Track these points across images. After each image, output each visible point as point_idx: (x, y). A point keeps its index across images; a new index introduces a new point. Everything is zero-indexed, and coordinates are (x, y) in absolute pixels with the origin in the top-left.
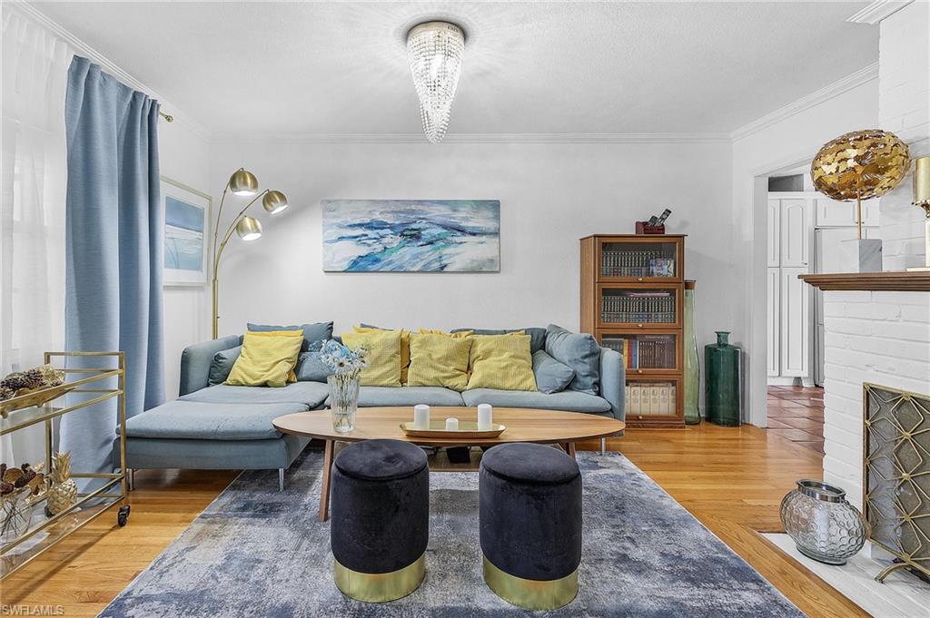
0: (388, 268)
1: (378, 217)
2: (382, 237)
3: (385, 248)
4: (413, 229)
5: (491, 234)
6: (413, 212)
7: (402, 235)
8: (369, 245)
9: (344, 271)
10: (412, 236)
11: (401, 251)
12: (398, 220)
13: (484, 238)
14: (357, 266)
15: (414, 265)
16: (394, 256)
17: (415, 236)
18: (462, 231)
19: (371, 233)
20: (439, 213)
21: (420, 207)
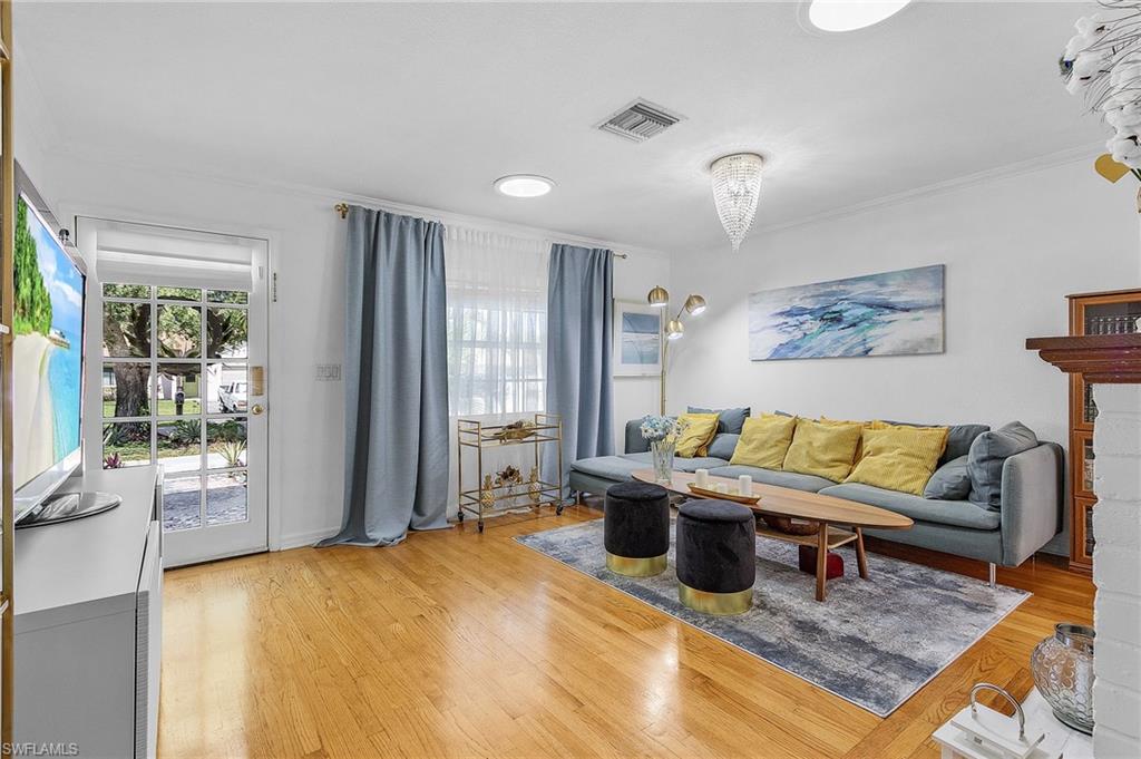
0: (807, 355)
1: (798, 303)
2: (801, 323)
3: (805, 334)
4: (835, 312)
5: (930, 307)
6: (833, 294)
7: (822, 319)
8: (790, 333)
9: (767, 360)
10: (832, 319)
12: (817, 304)
13: (920, 314)
14: (779, 355)
15: (835, 350)
16: (814, 343)
17: (837, 319)
18: (892, 308)
19: (792, 321)
20: (859, 291)
21: (841, 287)
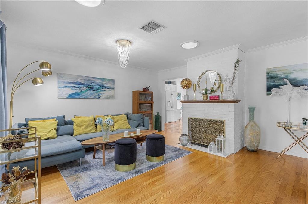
0: (83, 97)
1: (79, 81)
2: (80, 87)
3: (82, 91)
4: (90, 86)
6: (91, 80)
7: (87, 87)
8: (76, 90)
9: (67, 98)
10: (90, 88)
11: (87, 92)
12: (86, 82)
13: (111, 90)
14: (71, 96)
15: (91, 96)
16: (85, 94)
17: (91, 88)
18: (105, 87)
19: (76, 86)
20: (98, 81)
21: (93, 79)
